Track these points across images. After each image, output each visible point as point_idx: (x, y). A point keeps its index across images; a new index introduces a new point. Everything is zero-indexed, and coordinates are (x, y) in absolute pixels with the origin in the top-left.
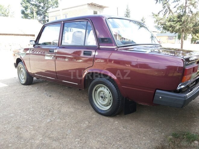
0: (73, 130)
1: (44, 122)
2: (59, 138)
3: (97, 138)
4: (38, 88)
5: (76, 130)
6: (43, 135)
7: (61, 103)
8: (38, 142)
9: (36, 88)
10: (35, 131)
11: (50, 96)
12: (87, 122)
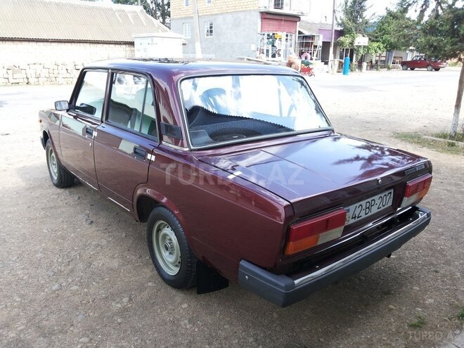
0: (91, 314)
1: (46, 290)
2: (54, 331)
3: (123, 339)
4: (79, 198)
5: (96, 315)
6: (30, 321)
7: (104, 242)
8: (12, 335)
9: (76, 198)
10: (20, 310)
11: (92, 222)
12: (125, 300)
